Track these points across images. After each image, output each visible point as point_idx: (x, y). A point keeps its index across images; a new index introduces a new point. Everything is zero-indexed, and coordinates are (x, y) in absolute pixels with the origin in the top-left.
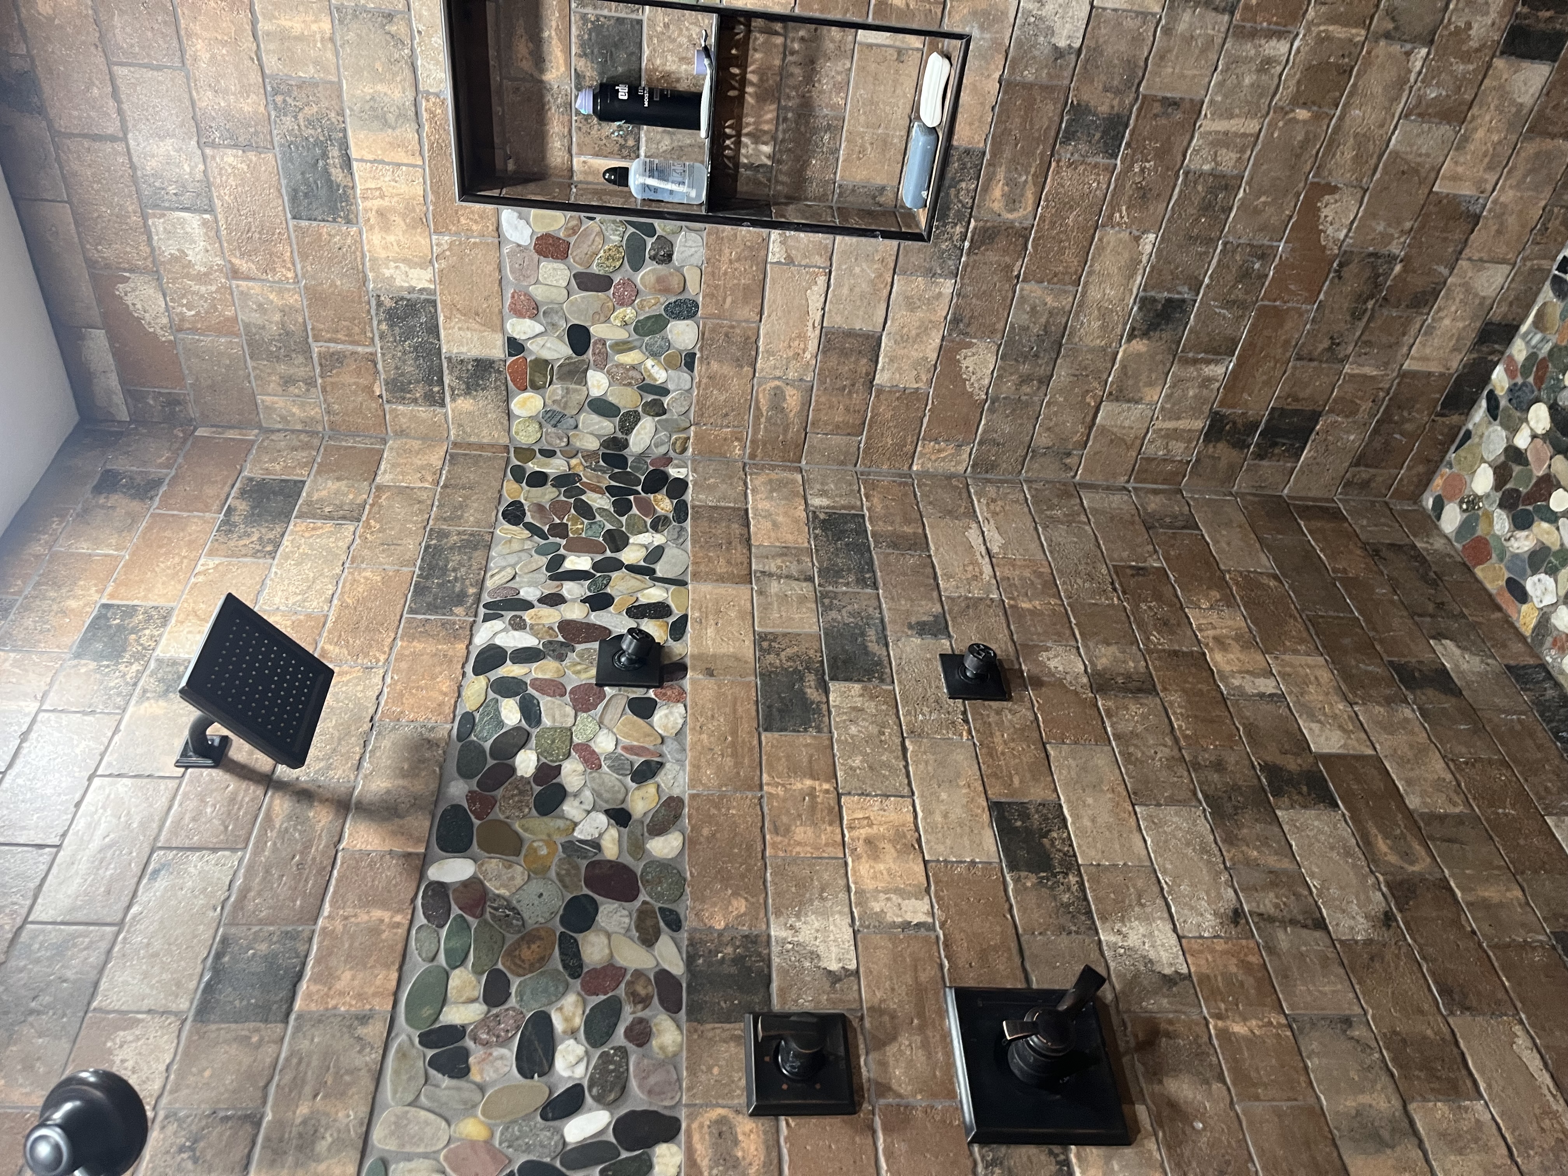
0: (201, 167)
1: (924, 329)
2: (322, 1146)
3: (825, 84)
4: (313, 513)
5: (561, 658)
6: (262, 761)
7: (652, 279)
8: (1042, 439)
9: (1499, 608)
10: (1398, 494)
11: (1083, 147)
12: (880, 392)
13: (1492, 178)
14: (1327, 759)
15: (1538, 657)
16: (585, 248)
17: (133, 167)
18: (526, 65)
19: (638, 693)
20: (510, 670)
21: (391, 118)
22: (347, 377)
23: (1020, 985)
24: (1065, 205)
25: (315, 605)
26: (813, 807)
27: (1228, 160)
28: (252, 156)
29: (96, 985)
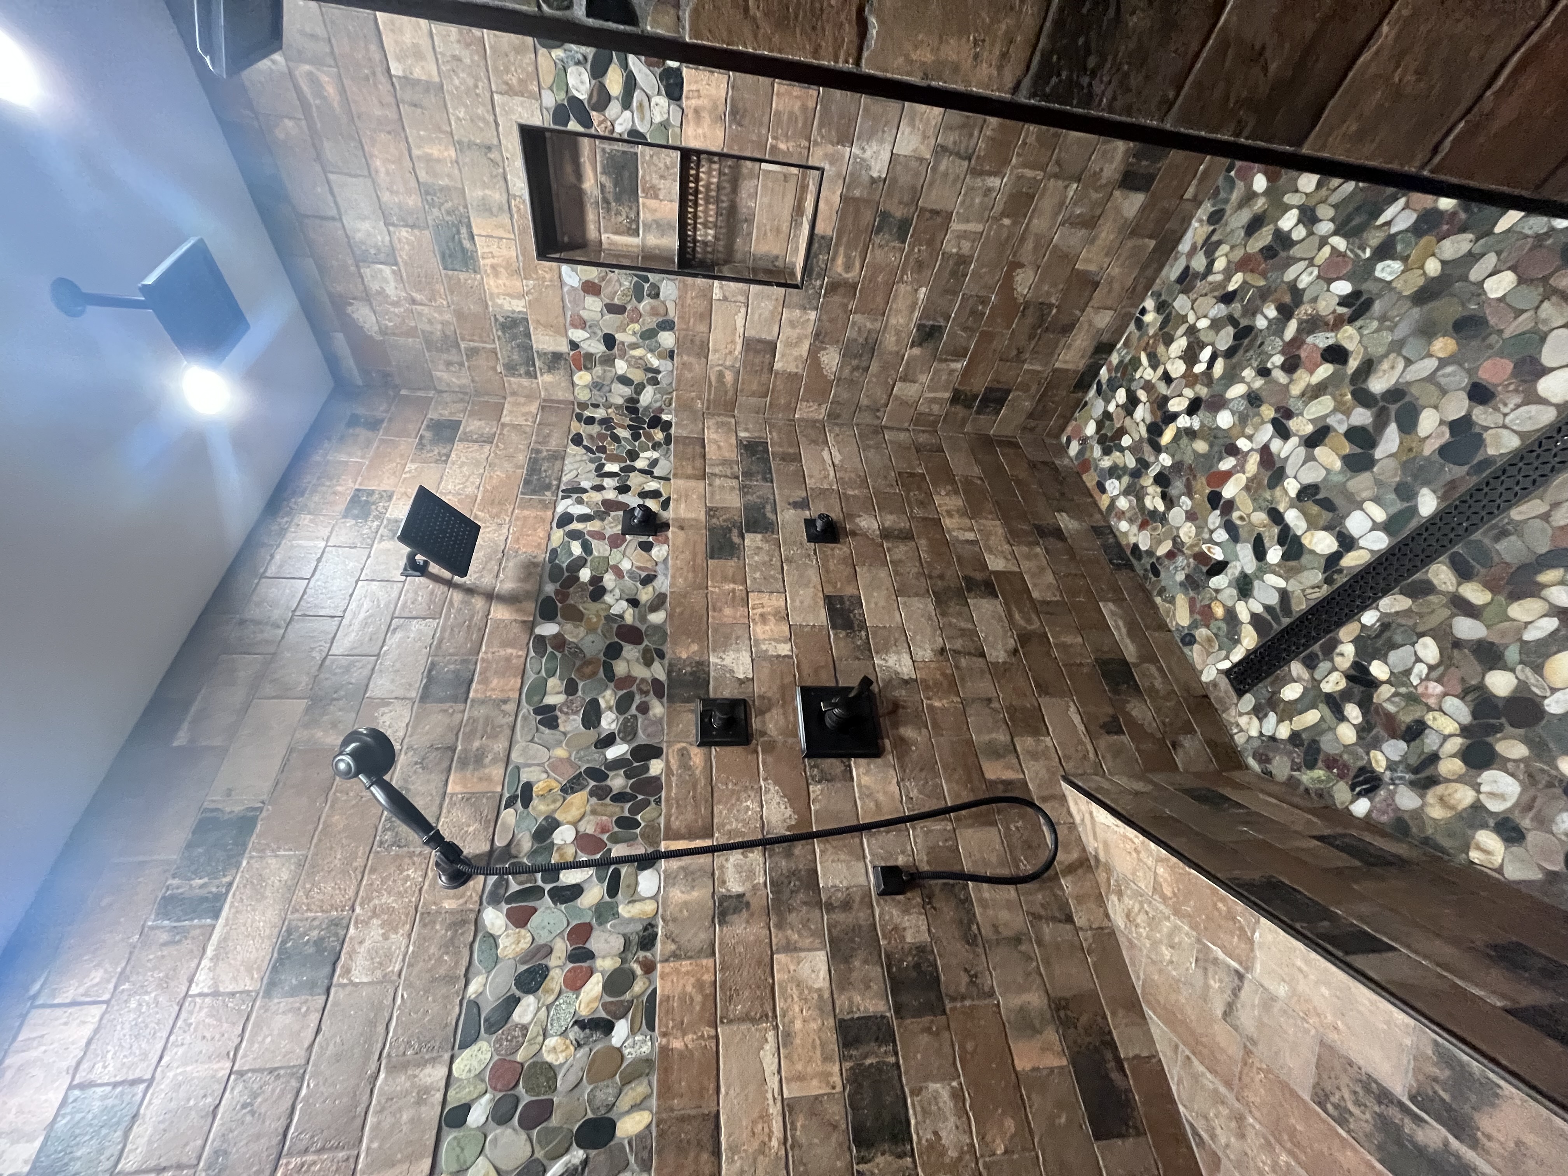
0: (387, 238)
1: (800, 339)
2: (487, 761)
3: (743, 194)
4: (466, 438)
5: (603, 520)
6: (446, 574)
7: (648, 308)
8: (864, 401)
9: (1091, 496)
10: (1048, 435)
11: (887, 236)
12: (777, 373)
13: (1107, 260)
14: (997, 573)
15: (1108, 522)
16: (610, 289)
17: (347, 236)
18: (572, 179)
19: (644, 538)
20: (576, 526)
21: (495, 210)
22: (482, 361)
23: (833, 684)
24: (876, 269)
25: (470, 490)
26: (734, 597)
27: (966, 246)
28: (416, 232)
29: (367, 686)
